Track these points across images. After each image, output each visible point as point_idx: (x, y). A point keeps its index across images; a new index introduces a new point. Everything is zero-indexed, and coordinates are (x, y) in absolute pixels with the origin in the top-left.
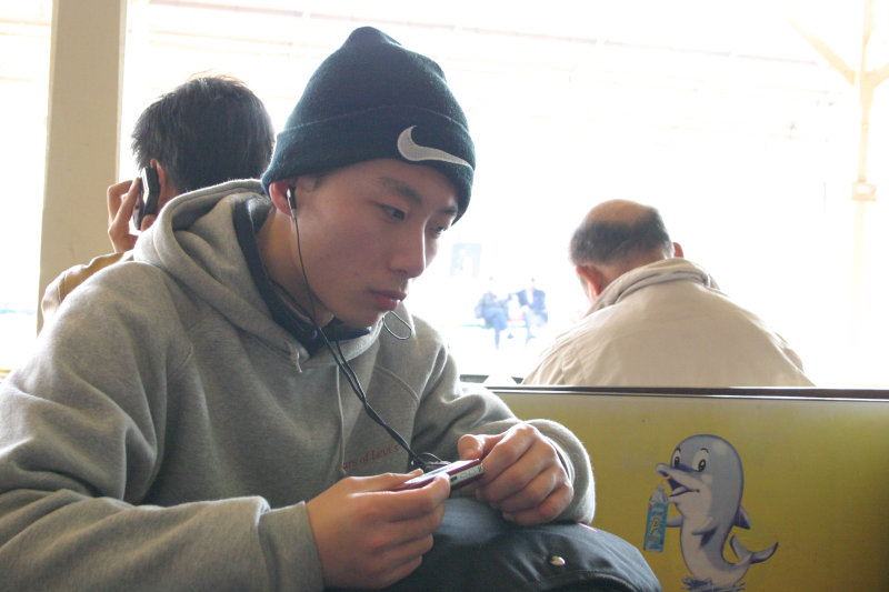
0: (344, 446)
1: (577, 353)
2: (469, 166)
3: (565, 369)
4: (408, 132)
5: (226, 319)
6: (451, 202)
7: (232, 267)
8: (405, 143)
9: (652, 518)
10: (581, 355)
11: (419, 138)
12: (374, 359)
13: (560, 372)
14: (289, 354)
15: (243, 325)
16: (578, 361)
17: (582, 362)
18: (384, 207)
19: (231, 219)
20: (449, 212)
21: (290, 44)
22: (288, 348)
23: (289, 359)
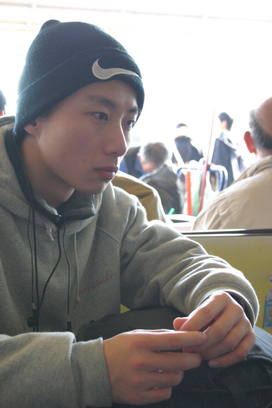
0: (78, 285)
1: (229, 205)
2: (137, 75)
3: (221, 214)
4: (96, 64)
5: (5, 209)
6: (135, 104)
7: (7, 176)
8: (97, 70)
9: (267, 308)
10: (231, 206)
11: (104, 65)
12: (95, 226)
13: (218, 216)
14: (45, 229)
15: (15, 212)
16: (230, 210)
17: (232, 210)
18: (93, 113)
19: (4, 144)
20: (133, 111)
21: (26, 23)
22: (44, 225)
23: (46, 233)
